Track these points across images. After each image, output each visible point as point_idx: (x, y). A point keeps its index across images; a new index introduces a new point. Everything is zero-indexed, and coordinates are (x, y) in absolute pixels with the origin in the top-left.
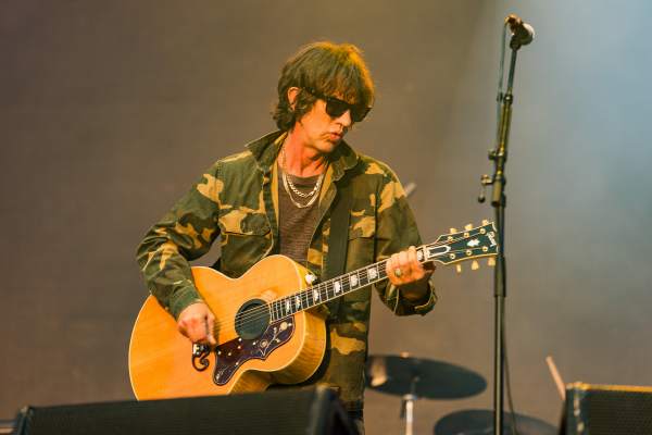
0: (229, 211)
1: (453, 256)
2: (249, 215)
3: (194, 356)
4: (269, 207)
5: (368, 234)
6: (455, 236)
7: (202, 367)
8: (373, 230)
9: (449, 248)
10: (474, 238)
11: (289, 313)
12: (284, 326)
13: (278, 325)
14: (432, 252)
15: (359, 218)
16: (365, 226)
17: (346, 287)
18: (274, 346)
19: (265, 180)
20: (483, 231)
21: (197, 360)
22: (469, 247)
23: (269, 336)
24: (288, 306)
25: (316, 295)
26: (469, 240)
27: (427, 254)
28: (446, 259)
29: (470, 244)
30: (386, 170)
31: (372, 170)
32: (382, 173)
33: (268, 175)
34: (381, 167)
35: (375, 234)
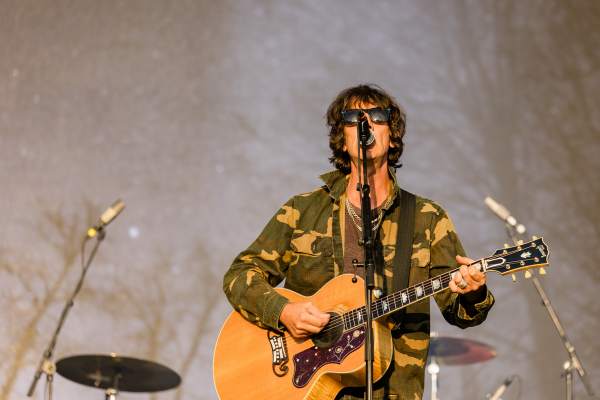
0: (301, 235)
1: (508, 266)
2: (318, 238)
3: (275, 364)
4: (336, 231)
5: (424, 264)
6: (508, 250)
7: (282, 373)
8: (427, 260)
9: (504, 260)
10: (526, 251)
11: (361, 322)
12: (356, 334)
13: (351, 333)
14: (489, 263)
15: (416, 250)
16: (422, 256)
17: (413, 297)
18: (348, 351)
19: (335, 207)
20: (534, 245)
21: (277, 367)
22: (523, 259)
23: (343, 343)
24: (359, 316)
25: (385, 306)
26: (521, 252)
27: (485, 265)
28: (502, 269)
29: (524, 255)
30: (439, 209)
31: (428, 208)
32: (435, 211)
33: (338, 203)
34: (434, 206)
35: (429, 265)
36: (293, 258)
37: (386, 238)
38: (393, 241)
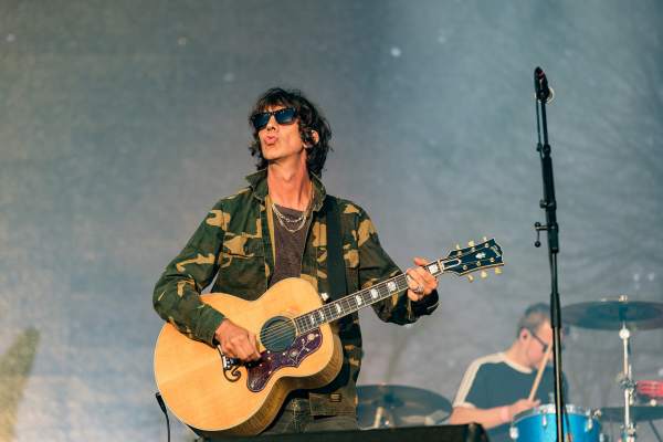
0: (232, 238)
1: (465, 267)
2: (249, 239)
3: (225, 370)
4: (265, 232)
5: (354, 265)
6: (463, 251)
7: (234, 378)
8: (357, 261)
9: (460, 261)
10: (480, 252)
11: (315, 325)
12: (311, 337)
13: (305, 337)
14: (446, 264)
15: (346, 252)
16: (351, 257)
17: (367, 296)
18: (304, 354)
19: (262, 208)
20: (487, 246)
21: (229, 373)
22: (478, 259)
23: (298, 347)
24: (312, 320)
25: (339, 309)
26: (476, 253)
27: (442, 266)
28: (459, 270)
29: (479, 256)
30: (361, 209)
31: (350, 209)
32: (357, 211)
33: (264, 204)
34: (357, 207)
35: (359, 265)
36: (226, 260)
37: (316, 240)
38: (324, 242)
